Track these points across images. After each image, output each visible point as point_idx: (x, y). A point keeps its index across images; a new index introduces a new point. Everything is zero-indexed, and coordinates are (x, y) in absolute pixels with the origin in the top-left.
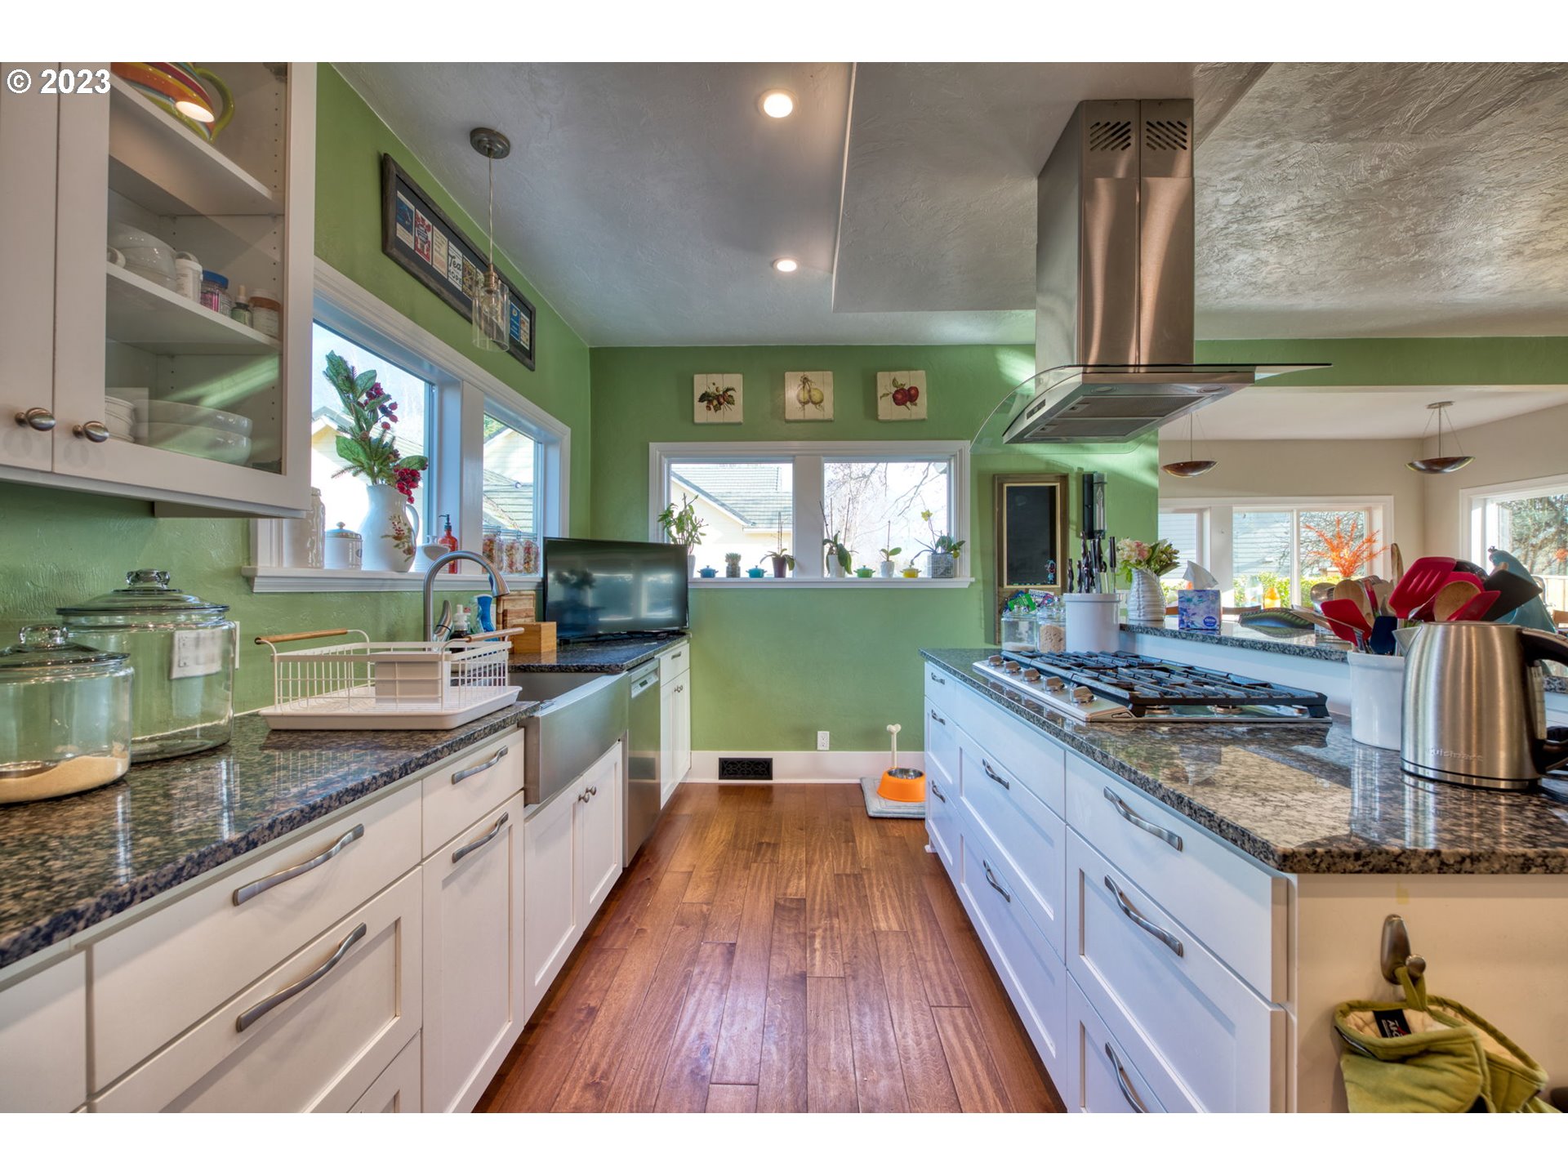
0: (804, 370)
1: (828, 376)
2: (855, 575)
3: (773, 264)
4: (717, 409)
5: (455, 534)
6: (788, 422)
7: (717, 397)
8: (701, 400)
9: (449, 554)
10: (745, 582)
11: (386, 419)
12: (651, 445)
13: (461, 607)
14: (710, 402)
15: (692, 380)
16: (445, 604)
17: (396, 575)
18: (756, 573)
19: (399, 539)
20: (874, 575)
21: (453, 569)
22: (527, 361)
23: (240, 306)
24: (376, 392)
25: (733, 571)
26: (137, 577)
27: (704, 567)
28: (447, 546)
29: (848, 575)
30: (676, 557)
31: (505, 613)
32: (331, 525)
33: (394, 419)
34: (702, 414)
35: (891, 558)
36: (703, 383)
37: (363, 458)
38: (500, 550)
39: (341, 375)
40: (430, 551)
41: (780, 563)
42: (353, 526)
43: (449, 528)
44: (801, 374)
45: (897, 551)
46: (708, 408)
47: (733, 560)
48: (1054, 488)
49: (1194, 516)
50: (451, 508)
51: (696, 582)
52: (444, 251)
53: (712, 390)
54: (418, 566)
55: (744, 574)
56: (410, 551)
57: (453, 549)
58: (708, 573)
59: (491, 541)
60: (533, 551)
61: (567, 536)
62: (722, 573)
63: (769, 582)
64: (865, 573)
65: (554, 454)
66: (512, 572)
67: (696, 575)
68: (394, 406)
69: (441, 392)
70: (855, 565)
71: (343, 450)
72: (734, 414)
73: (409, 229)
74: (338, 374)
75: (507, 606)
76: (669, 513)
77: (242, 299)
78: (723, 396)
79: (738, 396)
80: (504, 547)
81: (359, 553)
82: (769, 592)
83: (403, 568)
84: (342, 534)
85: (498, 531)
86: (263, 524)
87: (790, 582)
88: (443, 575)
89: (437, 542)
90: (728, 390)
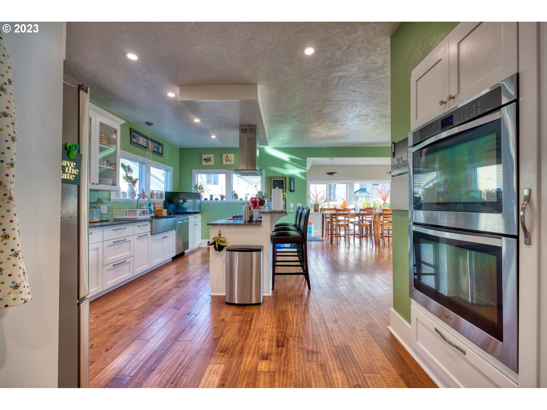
0: (227, 153)
1: (233, 155)
2: (239, 200)
3: (211, 136)
4: (207, 162)
5: (144, 192)
6: (224, 165)
7: (208, 160)
8: (204, 160)
9: (143, 195)
10: (214, 201)
11: (131, 172)
12: (193, 170)
13: (145, 205)
14: (206, 160)
15: (202, 155)
16: (141, 204)
17: (133, 199)
18: (217, 199)
19: (133, 193)
20: (243, 200)
21: (144, 198)
22: (161, 156)
23: (110, 164)
24: (129, 168)
25: (211, 199)
26: (98, 199)
27: (205, 198)
28: (143, 194)
29: (237, 200)
30: (198, 196)
31: (155, 207)
32: (122, 191)
33: (132, 172)
34: (204, 163)
35: (247, 196)
36: (204, 156)
37: (127, 180)
38: (154, 194)
39: (124, 166)
40: (139, 195)
41: (222, 197)
42: (125, 191)
43: (143, 190)
44: (226, 154)
45: (248, 194)
46: (206, 162)
47: (211, 196)
48: (283, 180)
49: (345, 185)
50: (144, 187)
51: (202, 201)
52: (142, 140)
53: (206, 158)
54: (136, 198)
55: (214, 200)
56: (135, 195)
57: (144, 194)
58: (206, 199)
59: (152, 193)
60: (162, 194)
61: (172, 191)
62: (209, 199)
63: (220, 201)
64: (241, 199)
65: (169, 173)
66: (157, 199)
67: (203, 200)
68: (132, 170)
69: (142, 165)
70: (239, 197)
71: (124, 178)
72: (211, 163)
73: (135, 139)
74: (123, 166)
75: (156, 206)
76: (197, 185)
77: (111, 163)
78: (209, 159)
79: (213, 159)
80: (155, 194)
81: (126, 196)
82: (220, 203)
83: (133, 198)
84: (123, 193)
85: (153, 191)
86: (112, 192)
87: (224, 201)
88: (141, 199)
89: (140, 193)
90: (210, 158)
